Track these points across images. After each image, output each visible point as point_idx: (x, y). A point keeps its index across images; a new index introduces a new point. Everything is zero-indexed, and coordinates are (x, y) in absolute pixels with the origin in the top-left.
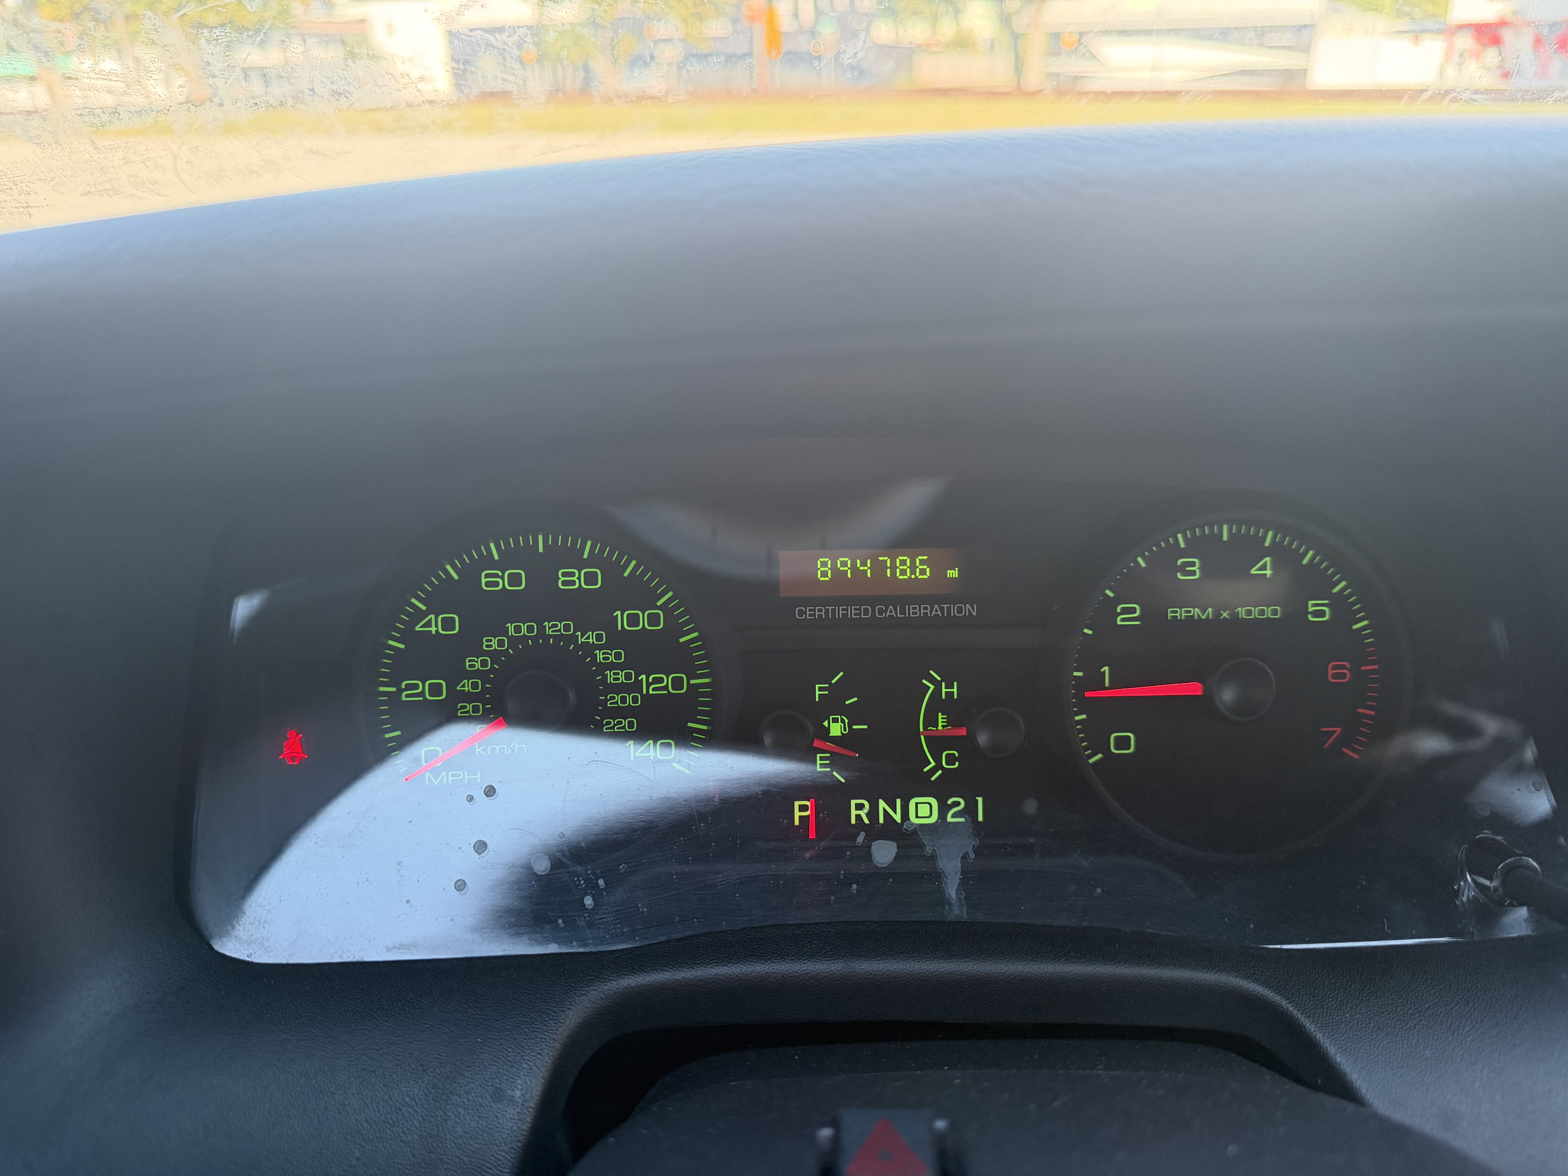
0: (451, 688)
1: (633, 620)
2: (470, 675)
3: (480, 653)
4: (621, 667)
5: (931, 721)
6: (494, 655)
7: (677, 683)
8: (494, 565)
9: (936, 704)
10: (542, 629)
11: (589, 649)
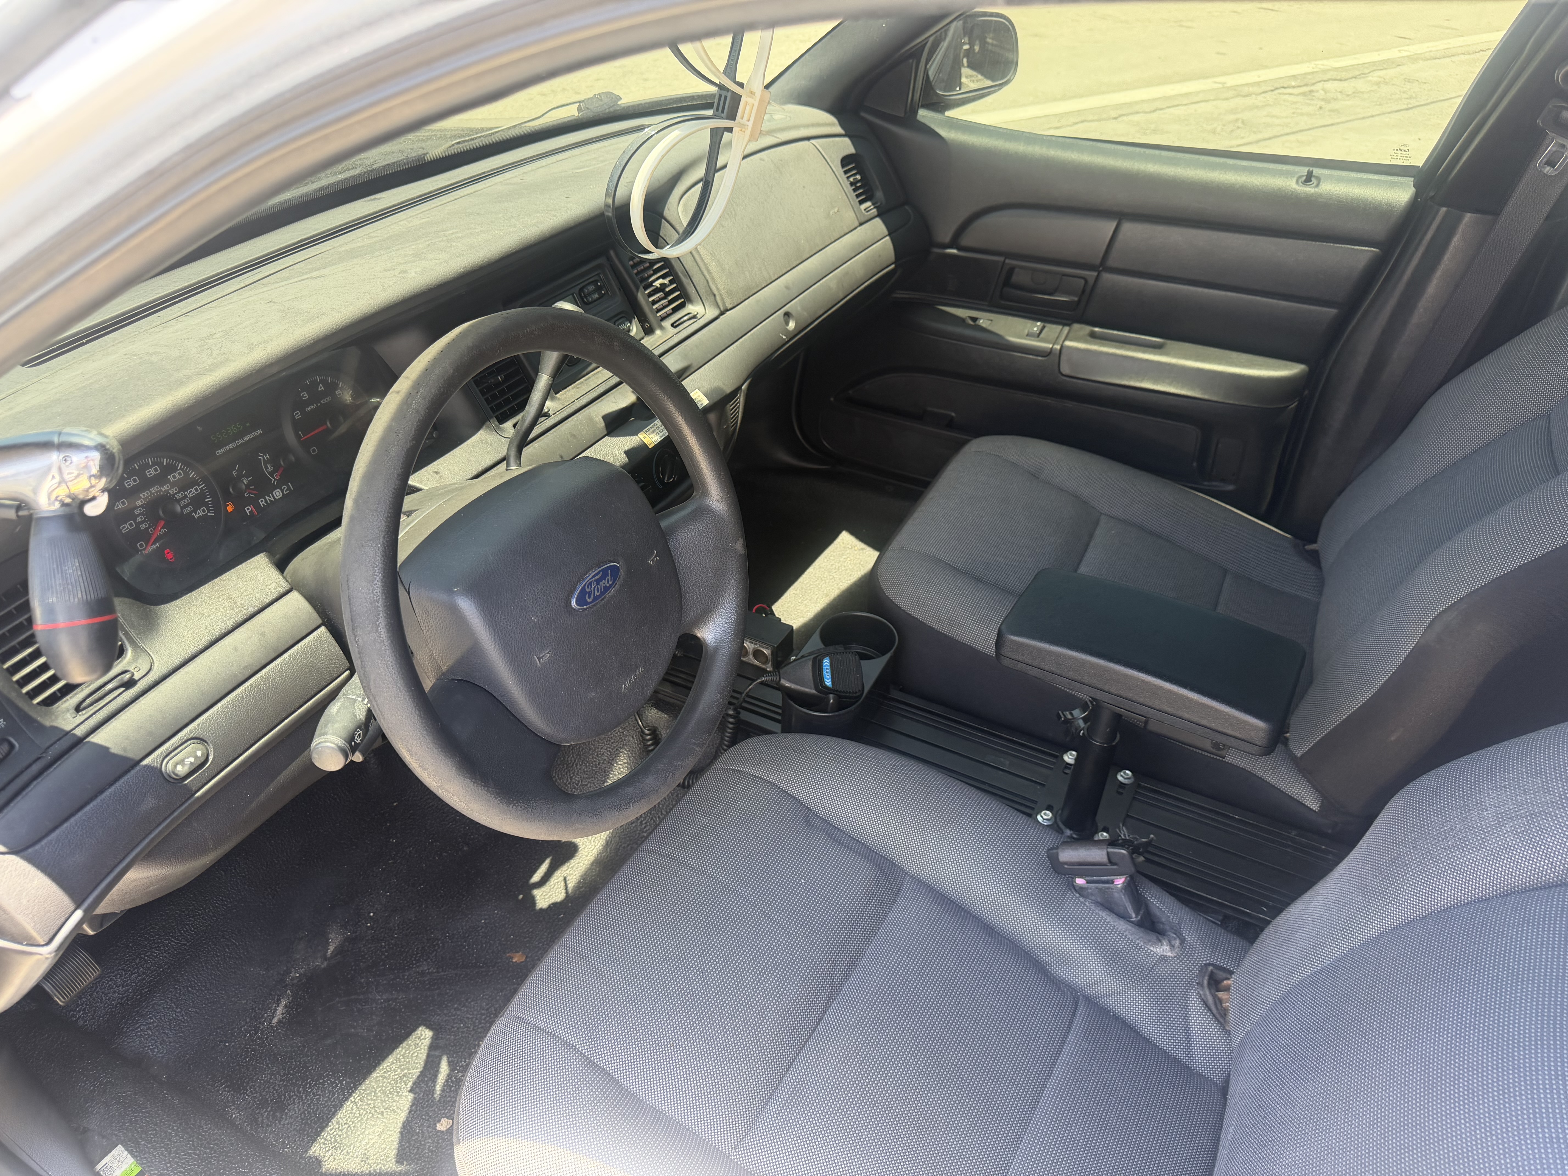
0: (135, 522)
1: (174, 477)
2: (138, 516)
3: (137, 507)
4: (179, 492)
5: (267, 468)
6: (142, 506)
7: (196, 490)
8: (127, 478)
9: (266, 462)
10: (150, 492)
11: (167, 491)
